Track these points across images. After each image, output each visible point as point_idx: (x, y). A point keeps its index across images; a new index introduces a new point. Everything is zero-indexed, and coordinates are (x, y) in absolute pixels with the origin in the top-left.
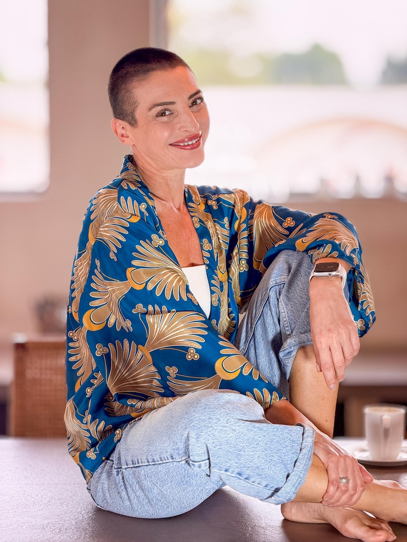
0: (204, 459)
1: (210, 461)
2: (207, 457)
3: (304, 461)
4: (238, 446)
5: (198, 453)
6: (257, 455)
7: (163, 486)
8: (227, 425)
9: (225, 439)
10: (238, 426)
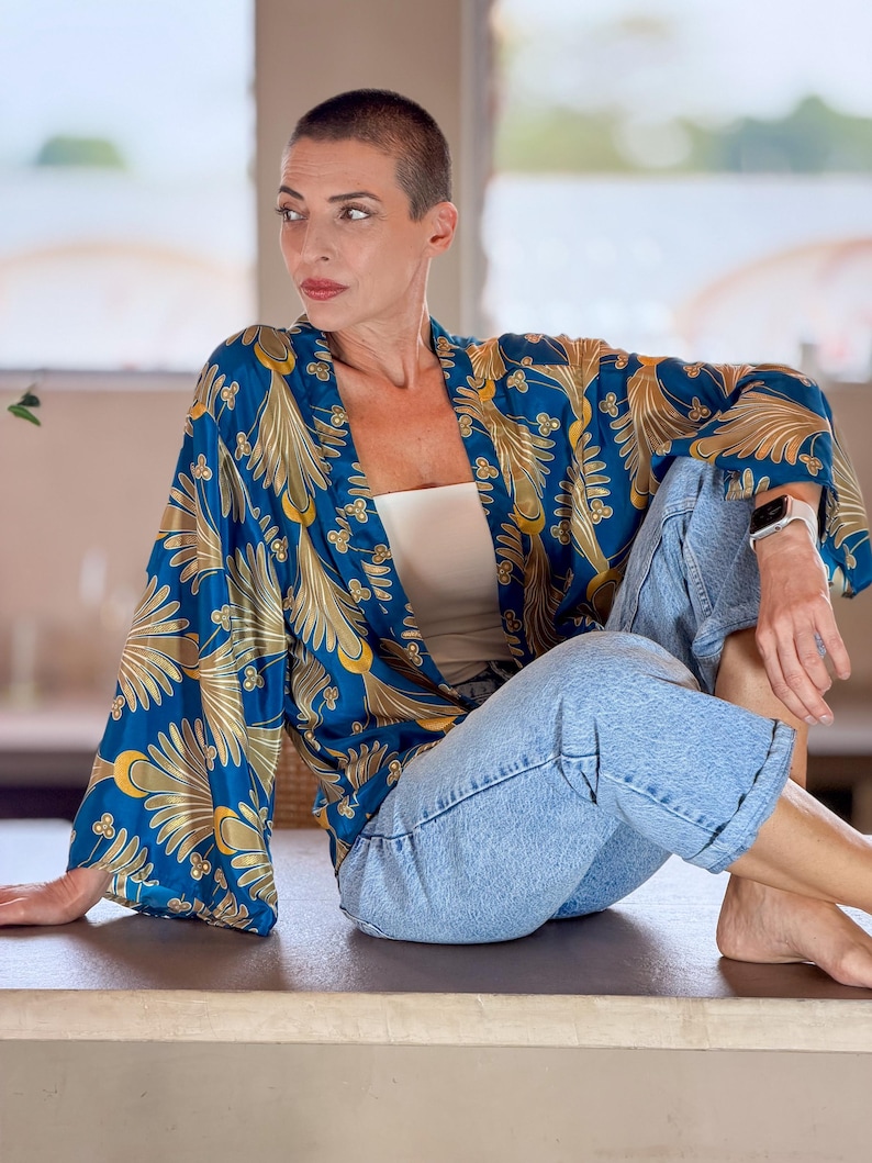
0: (588, 752)
1: (598, 759)
2: (593, 749)
3: (775, 774)
4: (651, 727)
5: (578, 739)
6: (687, 750)
7: (500, 839)
8: (634, 684)
9: (629, 710)
10: (654, 688)
